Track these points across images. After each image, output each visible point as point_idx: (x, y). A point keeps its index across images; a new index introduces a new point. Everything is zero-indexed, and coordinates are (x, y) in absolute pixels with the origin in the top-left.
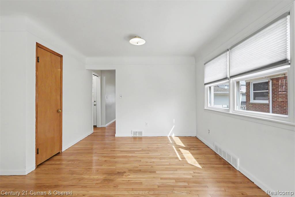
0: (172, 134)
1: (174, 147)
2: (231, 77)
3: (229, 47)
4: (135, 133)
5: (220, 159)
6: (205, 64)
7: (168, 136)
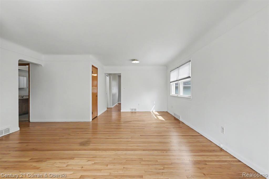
0: (153, 110)
1: (153, 115)
2: (179, 80)
3: (178, 66)
4: (132, 109)
5: (177, 119)
6: (170, 72)
7: (151, 111)
